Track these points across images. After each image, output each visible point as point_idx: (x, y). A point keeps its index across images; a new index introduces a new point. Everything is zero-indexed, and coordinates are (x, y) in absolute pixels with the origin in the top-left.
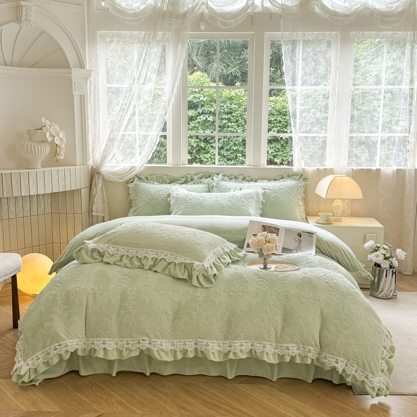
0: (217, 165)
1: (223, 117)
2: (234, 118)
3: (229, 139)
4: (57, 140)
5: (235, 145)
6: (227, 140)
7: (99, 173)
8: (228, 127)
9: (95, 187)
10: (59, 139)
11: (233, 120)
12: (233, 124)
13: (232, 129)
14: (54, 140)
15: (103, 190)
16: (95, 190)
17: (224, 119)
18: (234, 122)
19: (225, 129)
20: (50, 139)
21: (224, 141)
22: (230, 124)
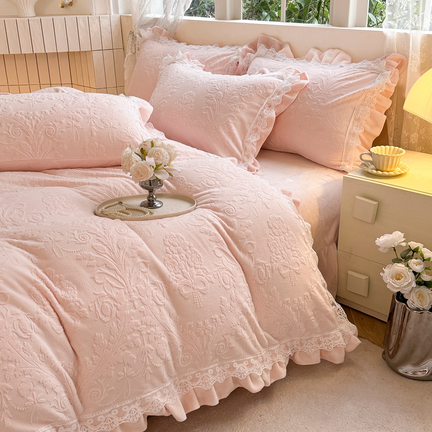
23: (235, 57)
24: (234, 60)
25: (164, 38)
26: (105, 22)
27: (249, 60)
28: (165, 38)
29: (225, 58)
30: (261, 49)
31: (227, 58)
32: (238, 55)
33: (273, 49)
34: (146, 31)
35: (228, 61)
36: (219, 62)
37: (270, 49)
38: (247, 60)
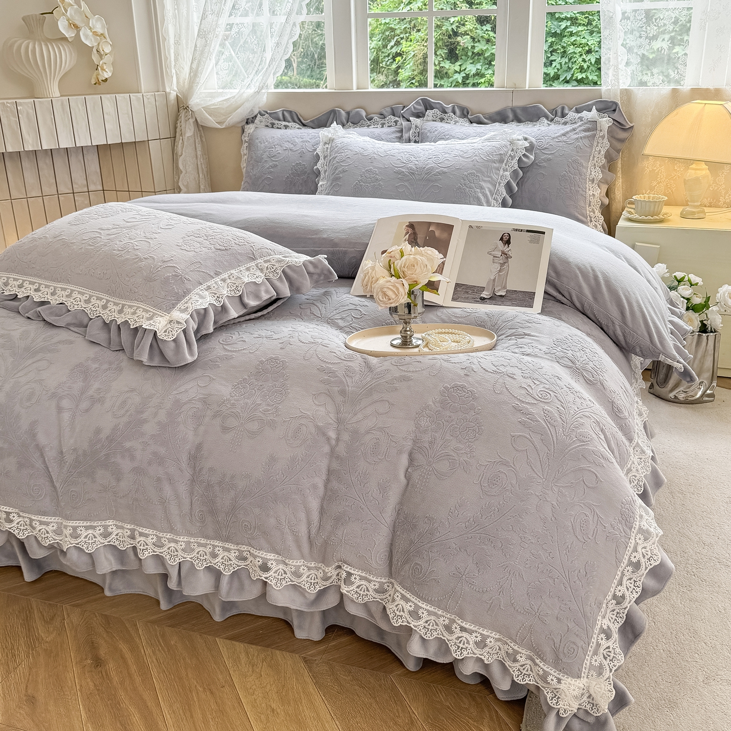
0: (430, 88)
1: (563, 16)
2: (583, 17)
3: (570, 59)
4: (87, 37)
5: (581, 69)
6: (567, 61)
7: (187, 108)
8: (571, 34)
9: (181, 138)
10: (91, 34)
11: (582, 20)
12: (580, 28)
13: (578, 39)
14: (78, 36)
15: (197, 145)
16: (180, 143)
17: (564, 19)
18: (584, 25)
19: (565, 39)
20: (69, 34)
21: (561, 64)
22: (574, 29)
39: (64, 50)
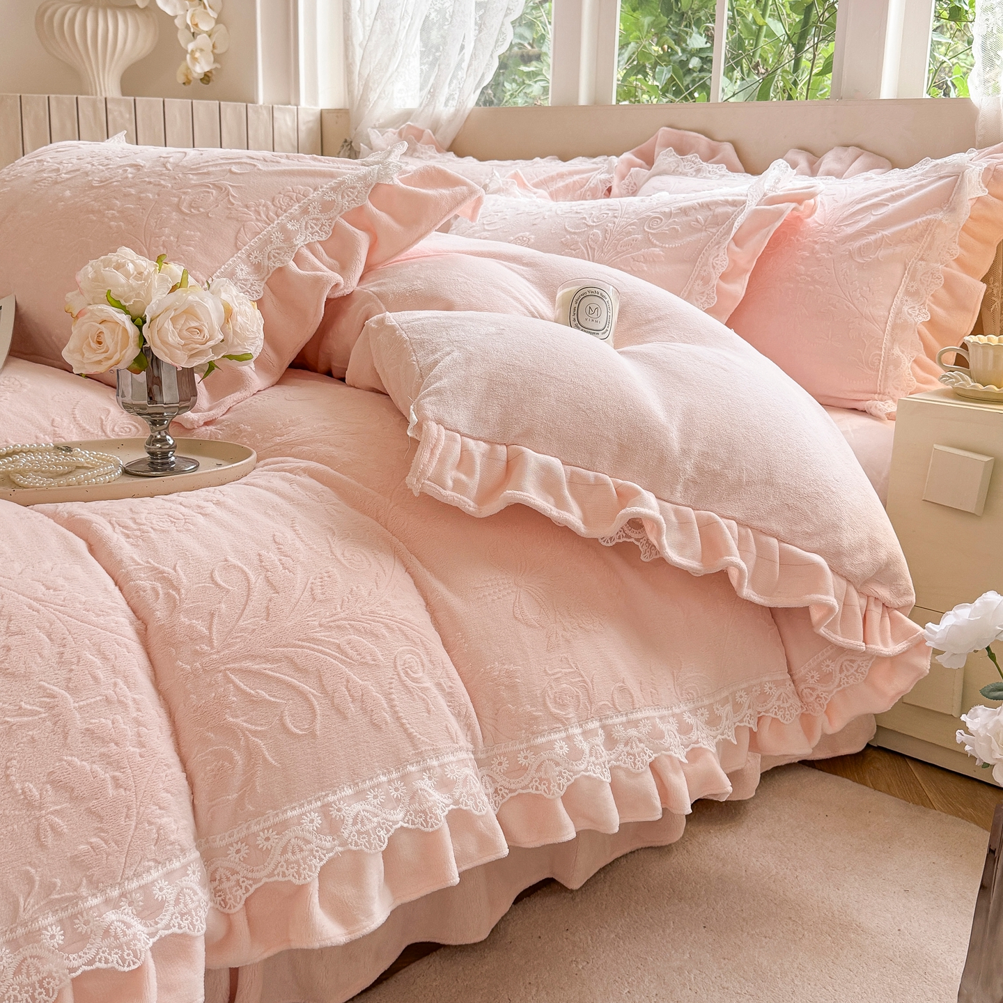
23: (603, 176)
24: (601, 181)
25: (427, 147)
26: (285, 121)
27: (635, 184)
28: (429, 147)
29: (576, 178)
30: (665, 158)
31: (583, 178)
32: (608, 172)
33: (694, 156)
34: (382, 135)
35: (585, 185)
36: (563, 187)
37: (689, 157)
38: (630, 183)
39: (126, 22)
